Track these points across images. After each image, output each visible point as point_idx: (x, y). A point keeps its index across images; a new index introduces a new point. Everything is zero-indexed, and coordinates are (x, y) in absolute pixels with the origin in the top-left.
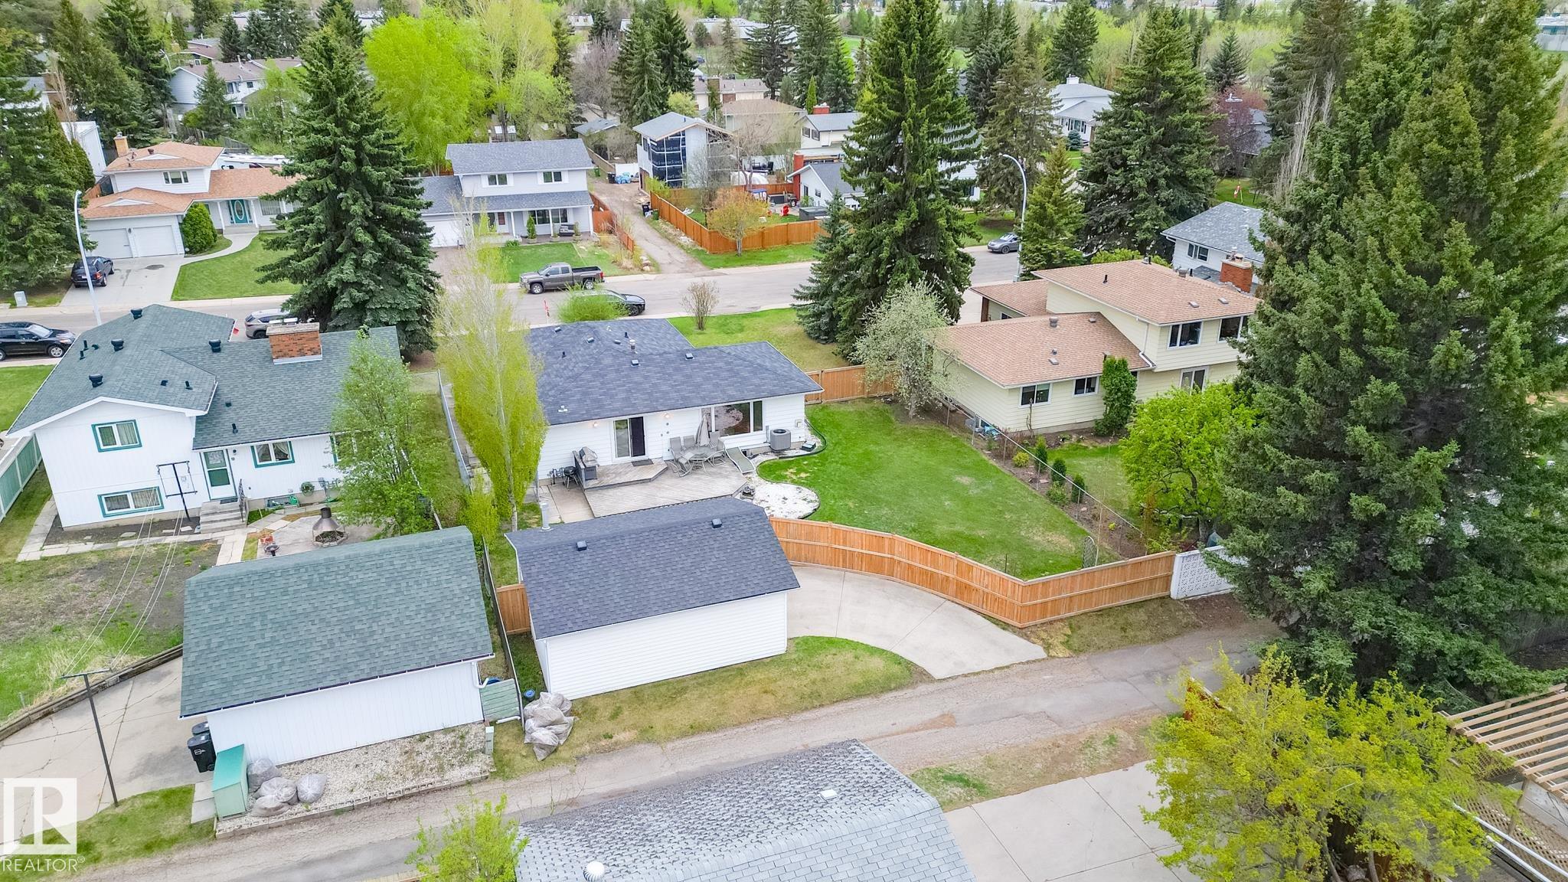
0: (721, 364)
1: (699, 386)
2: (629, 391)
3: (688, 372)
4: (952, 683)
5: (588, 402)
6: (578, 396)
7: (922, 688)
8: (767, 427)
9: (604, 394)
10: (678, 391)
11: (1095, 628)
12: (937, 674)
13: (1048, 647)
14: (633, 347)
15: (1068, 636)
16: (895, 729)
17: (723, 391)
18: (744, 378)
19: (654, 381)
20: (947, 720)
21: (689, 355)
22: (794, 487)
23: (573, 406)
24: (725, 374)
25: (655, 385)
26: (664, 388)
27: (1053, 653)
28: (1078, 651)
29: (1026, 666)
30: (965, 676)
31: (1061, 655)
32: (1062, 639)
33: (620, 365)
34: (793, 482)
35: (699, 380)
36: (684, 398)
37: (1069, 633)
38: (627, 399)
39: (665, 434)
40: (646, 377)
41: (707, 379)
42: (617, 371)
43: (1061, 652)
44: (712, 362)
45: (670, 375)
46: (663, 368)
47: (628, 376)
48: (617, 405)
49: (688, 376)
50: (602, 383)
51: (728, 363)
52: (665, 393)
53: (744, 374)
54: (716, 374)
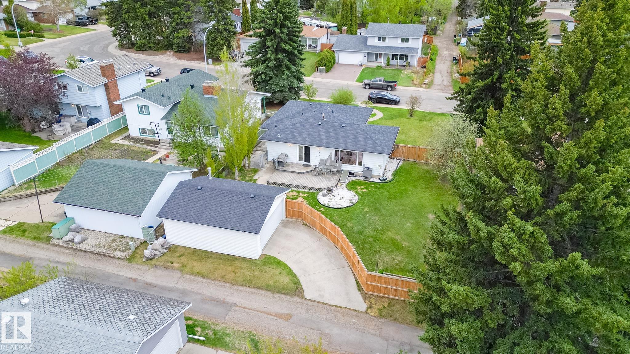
0: (354, 132)
1: (337, 139)
3: (338, 132)
4: (310, 303)
5: (290, 135)
6: (289, 132)
7: (296, 299)
8: (364, 165)
9: (299, 133)
10: (327, 139)
11: (402, 309)
12: (307, 296)
13: (370, 307)
14: (323, 117)
15: (384, 307)
16: (264, 310)
17: (345, 144)
18: (360, 141)
19: (321, 133)
20: (287, 317)
21: (343, 125)
22: (353, 194)
23: (284, 135)
24: (352, 137)
26: (323, 137)
27: (369, 311)
28: (381, 316)
29: (351, 311)
30: (318, 302)
31: (372, 314)
32: (380, 307)
33: (314, 123)
35: (339, 137)
36: (327, 143)
37: (386, 305)
39: (318, 156)
41: (343, 137)
42: (311, 125)
43: (374, 312)
44: (351, 131)
45: (330, 132)
46: (329, 128)
47: (313, 128)
48: (299, 139)
49: (336, 134)
50: (302, 129)
51: (357, 133)
52: (322, 139)
53: (360, 139)
54: (348, 136)
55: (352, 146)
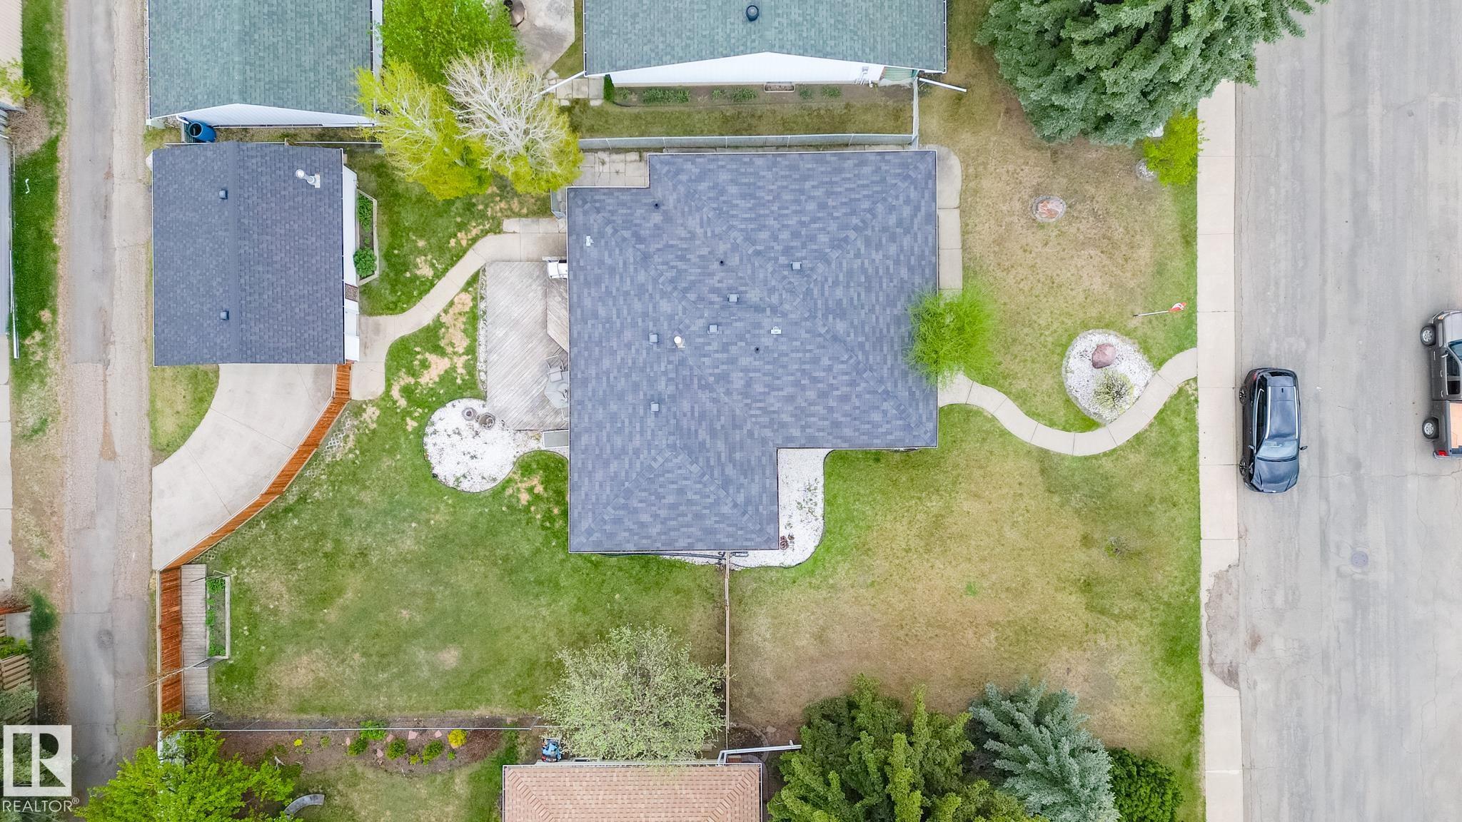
0: (637, 441)
1: (604, 403)
2: (609, 320)
3: (630, 398)
5: (597, 271)
6: (608, 261)
7: (147, 454)
9: (608, 293)
10: (598, 377)
12: (156, 470)
16: (111, 412)
17: (589, 430)
18: (607, 464)
19: (620, 354)
20: (108, 452)
22: (501, 477)
23: (594, 254)
24: (618, 441)
25: (613, 353)
26: (606, 363)
29: (148, 547)
30: (151, 493)
33: (656, 321)
34: (508, 481)
35: (613, 407)
36: (585, 382)
38: (595, 315)
40: (628, 346)
41: (613, 417)
42: (645, 315)
44: (642, 432)
45: (628, 376)
46: (643, 370)
47: (634, 325)
48: (588, 302)
49: (621, 397)
50: (627, 293)
51: (637, 452)
52: (598, 362)
53: (614, 466)
54: (620, 431)
55: (586, 449)
